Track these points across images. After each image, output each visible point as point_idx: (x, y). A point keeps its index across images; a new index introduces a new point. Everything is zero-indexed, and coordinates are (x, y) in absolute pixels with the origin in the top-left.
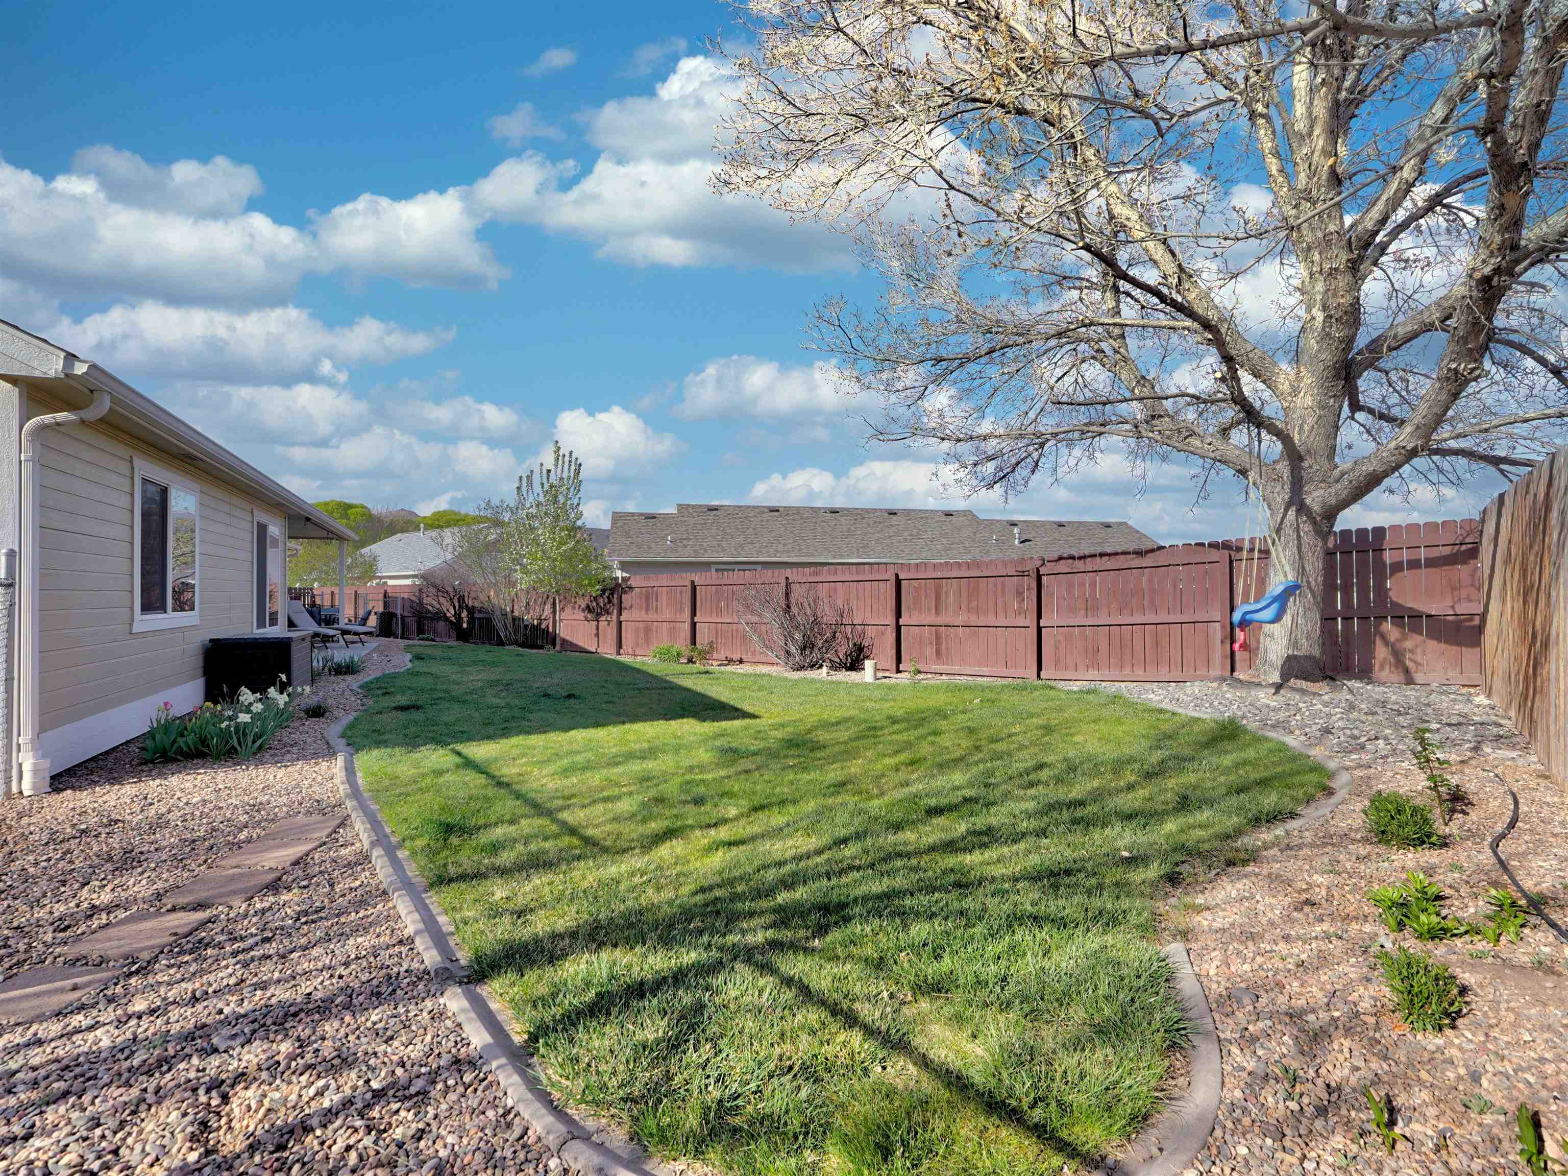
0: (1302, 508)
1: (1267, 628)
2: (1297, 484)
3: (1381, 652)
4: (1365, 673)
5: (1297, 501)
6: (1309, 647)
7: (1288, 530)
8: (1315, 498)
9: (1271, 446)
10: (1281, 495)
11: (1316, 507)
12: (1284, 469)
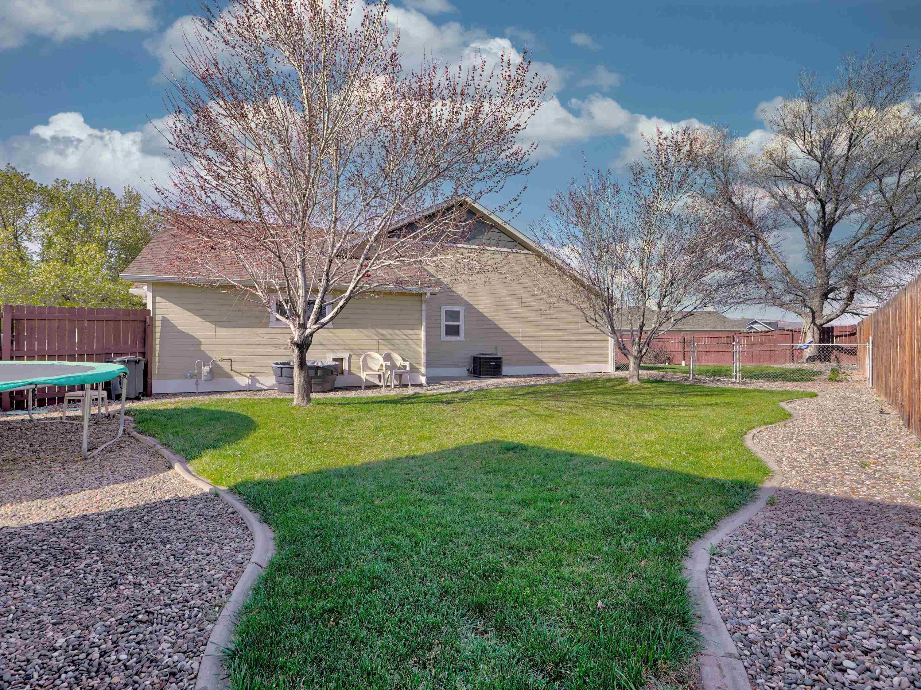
0: (815, 324)
1: (806, 350)
2: (814, 318)
3: (833, 357)
4: (829, 361)
5: (813, 322)
6: (816, 353)
7: (811, 328)
8: (818, 322)
9: (808, 310)
10: (810, 320)
11: (818, 324)
12: (810, 314)
